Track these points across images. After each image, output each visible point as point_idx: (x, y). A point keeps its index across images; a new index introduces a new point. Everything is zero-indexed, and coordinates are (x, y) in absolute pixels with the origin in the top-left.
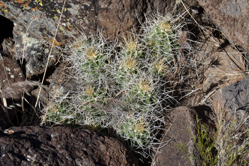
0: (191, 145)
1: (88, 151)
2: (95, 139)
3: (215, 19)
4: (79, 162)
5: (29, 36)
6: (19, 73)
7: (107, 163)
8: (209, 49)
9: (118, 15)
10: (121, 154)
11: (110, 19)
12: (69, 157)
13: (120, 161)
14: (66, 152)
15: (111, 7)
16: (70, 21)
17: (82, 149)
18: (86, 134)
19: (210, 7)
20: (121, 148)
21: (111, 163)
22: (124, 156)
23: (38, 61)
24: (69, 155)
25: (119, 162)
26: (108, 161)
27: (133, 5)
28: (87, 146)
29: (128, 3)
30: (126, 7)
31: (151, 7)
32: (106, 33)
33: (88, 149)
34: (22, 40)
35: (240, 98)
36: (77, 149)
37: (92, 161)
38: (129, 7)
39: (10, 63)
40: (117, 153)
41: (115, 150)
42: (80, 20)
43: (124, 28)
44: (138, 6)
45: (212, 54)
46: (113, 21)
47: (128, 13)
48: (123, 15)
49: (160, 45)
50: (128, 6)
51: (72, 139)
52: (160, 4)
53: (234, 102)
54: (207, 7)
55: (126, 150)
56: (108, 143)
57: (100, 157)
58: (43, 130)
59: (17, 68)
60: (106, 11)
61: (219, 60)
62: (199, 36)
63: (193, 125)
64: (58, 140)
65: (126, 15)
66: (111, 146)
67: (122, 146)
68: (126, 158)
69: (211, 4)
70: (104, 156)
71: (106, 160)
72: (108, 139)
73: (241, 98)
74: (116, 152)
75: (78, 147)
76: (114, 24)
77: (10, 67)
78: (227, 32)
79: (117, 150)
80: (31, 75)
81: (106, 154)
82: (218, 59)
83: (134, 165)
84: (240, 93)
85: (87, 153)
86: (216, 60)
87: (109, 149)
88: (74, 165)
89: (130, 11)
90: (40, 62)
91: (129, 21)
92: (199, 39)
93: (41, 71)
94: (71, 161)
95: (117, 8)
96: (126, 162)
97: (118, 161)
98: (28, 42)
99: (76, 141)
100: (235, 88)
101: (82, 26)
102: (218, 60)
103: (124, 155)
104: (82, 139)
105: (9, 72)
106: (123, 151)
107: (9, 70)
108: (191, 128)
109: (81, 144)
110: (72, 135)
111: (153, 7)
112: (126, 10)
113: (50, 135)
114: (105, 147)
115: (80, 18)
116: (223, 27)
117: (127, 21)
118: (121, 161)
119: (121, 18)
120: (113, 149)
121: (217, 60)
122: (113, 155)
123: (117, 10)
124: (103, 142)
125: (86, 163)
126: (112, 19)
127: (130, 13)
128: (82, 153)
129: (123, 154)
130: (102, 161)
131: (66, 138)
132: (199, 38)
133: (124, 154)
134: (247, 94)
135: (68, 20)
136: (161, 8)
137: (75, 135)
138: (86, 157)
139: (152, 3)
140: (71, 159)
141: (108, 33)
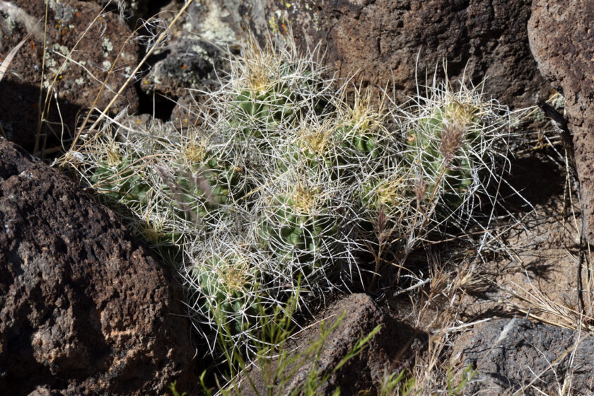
0: (306, 372)
1: (71, 248)
2: (109, 237)
3: (582, 160)
4: (27, 252)
5: (224, 20)
6: (128, 65)
7: (100, 301)
8: (552, 236)
9: (379, 40)
10: (145, 303)
11: (358, 39)
12: (11, 228)
13: (135, 317)
14: (15, 215)
15: (370, 11)
16: (291, 8)
17: (60, 234)
18: (99, 216)
19: (585, 128)
20: (156, 290)
21: (110, 306)
22: (152, 313)
23: (189, 68)
24: (16, 224)
25: (132, 318)
26: (104, 298)
27: (427, 36)
28: (78, 236)
29: (414, 24)
30: (406, 29)
31: (476, 72)
32: (339, 70)
33: (73, 243)
34: (205, 20)
35: (515, 360)
36: (50, 229)
37: (60, 268)
38: (412, 35)
39: (121, 34)
40: (138, 294)
41: (137, 286)
42: (306, 16)
43: (380, 78)
44: (439, 46)
45: (550, 248)
46: (363, 48)
47: (406, 49)
48: (391, 47)
49: (424, 152)
50: (413, 30)
51: (55, 203)
52: (504, 76)
53: (491, 356)
54: (579, 123)
55: (167, 303)
56: (135, 263)
57: (90, 276)
58: (15, 155)
59: (130, 53)
60: (355, 15)
61: (553, 270)
62: (553, 200)
63: (347, 338)
64: (22, 185)
65: (400, 51)
66: (136, 272)
67: (162, 289)
68: (153, 318)
69: (590, 121)
70: (102, 280)
71: (101, 291)
72: (140, 256)
73: (519, 359)
74: (139, 291)
75: (56, 226)
76: (363, 55)
77: (116, 42)
78: (588, 202)
79: (143, 290)
80: (152, 86)
81: (111, 280)
82: (553, 265)
83: (171, 350)
84: (524, 348)
85: (67, 249)
86: (546, 264)
87: (125, 276)
88: (9, 248)
89: (413, 47)
90: (194, 74)
91: (400, 68)
92: (550, 206)
93: (179, 90)
94: (9, 237)
95: (381, 20)
96: (149, 329)
97: (130, 314)
98: (212, 30)
99: (63, 213)
100: (519, 331)
101: (305, 31)
102: (551, 268)
103: (154, 309)
104: (81, 219)
105: (106, 51)
106: (156, 299)
107: (110, 49)
108: (336, 340)
109: (67, 225)
110: (64, 198)
111: (481, 73)
112: (402, 38)
113: (19, 170)
114: (118, 266)
115: (308, 11)
116: (587, 186)
117: (394, 65)
118: (138, 317)
119: (383, 51)
120: (136, 282)
121: (549, 266)
122: (125, 293)
123: (381, 25)
124: (123, 255)
125: (43, 265)
126: (362, 40)
127: (412, 52)
128: (52, 239)
129: (151, 305)
130: (90, 288)
131: (43, 193)
132: (550, 203)
133: (157, 309)
134: (537, 359)
135: (288, 5)
136: (502, 88)
137: (71, 201)
138: (53, 252)
139: (486, 63)
140: (12, 232)
141: (343, 70)
